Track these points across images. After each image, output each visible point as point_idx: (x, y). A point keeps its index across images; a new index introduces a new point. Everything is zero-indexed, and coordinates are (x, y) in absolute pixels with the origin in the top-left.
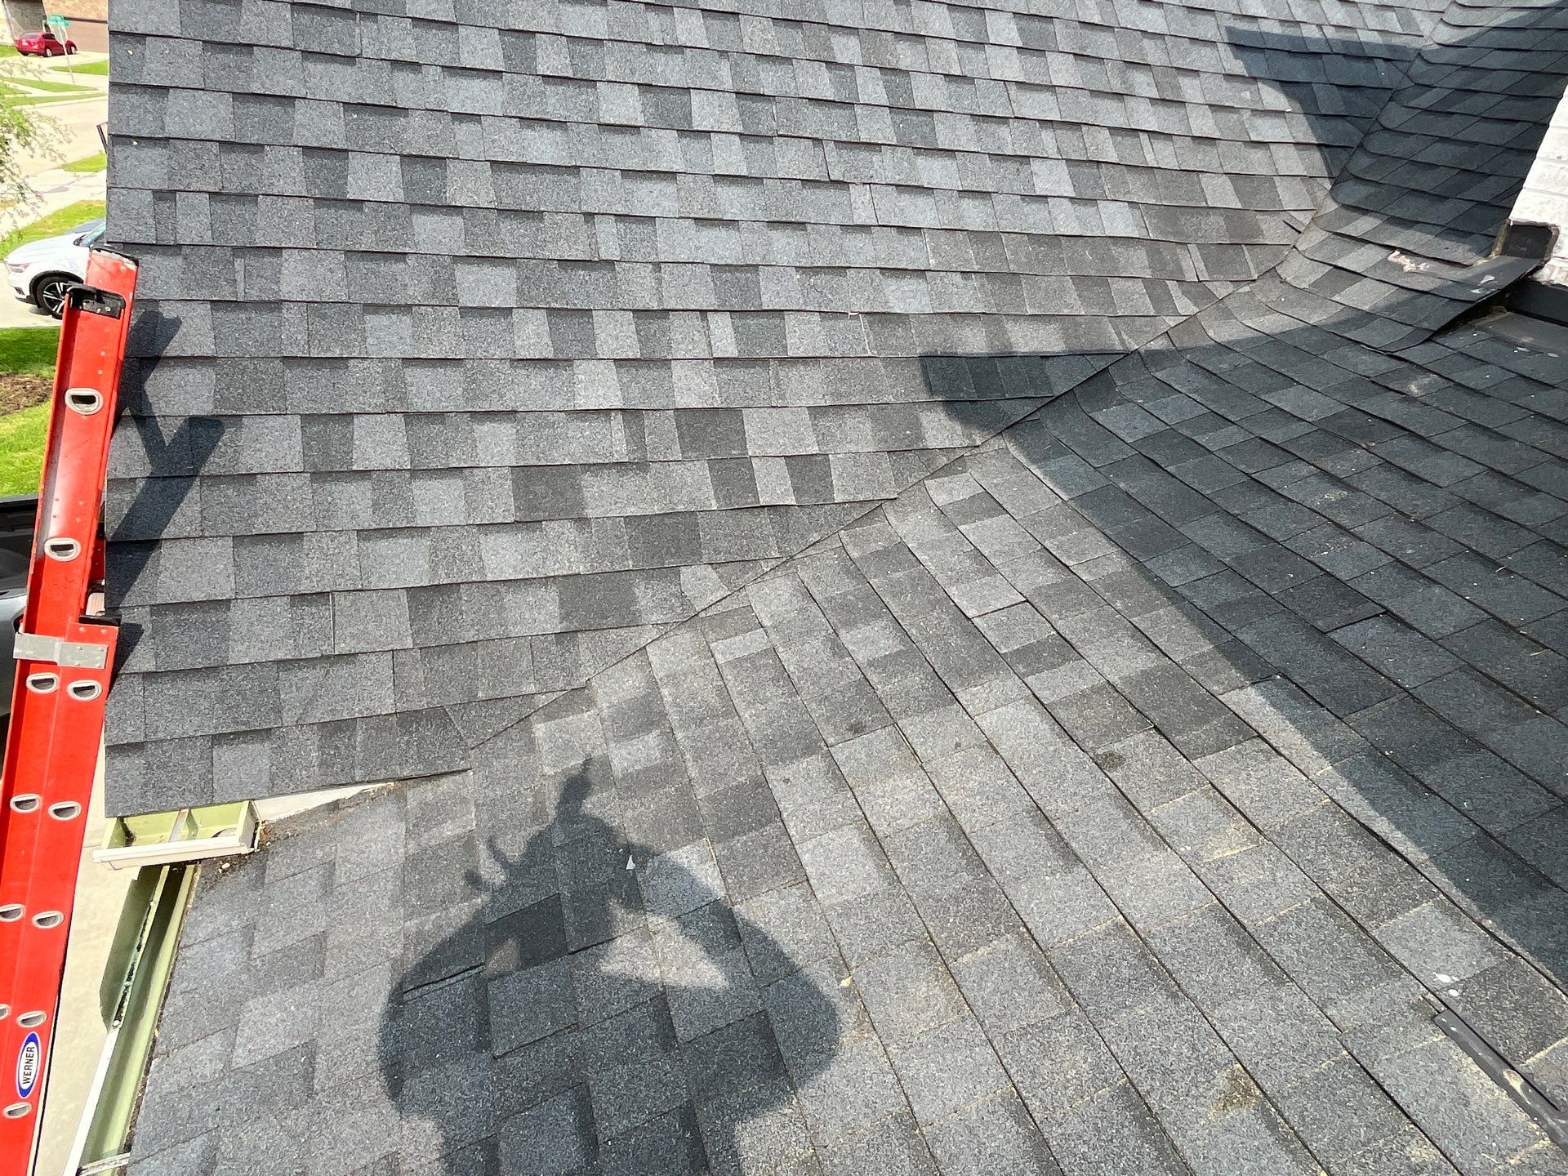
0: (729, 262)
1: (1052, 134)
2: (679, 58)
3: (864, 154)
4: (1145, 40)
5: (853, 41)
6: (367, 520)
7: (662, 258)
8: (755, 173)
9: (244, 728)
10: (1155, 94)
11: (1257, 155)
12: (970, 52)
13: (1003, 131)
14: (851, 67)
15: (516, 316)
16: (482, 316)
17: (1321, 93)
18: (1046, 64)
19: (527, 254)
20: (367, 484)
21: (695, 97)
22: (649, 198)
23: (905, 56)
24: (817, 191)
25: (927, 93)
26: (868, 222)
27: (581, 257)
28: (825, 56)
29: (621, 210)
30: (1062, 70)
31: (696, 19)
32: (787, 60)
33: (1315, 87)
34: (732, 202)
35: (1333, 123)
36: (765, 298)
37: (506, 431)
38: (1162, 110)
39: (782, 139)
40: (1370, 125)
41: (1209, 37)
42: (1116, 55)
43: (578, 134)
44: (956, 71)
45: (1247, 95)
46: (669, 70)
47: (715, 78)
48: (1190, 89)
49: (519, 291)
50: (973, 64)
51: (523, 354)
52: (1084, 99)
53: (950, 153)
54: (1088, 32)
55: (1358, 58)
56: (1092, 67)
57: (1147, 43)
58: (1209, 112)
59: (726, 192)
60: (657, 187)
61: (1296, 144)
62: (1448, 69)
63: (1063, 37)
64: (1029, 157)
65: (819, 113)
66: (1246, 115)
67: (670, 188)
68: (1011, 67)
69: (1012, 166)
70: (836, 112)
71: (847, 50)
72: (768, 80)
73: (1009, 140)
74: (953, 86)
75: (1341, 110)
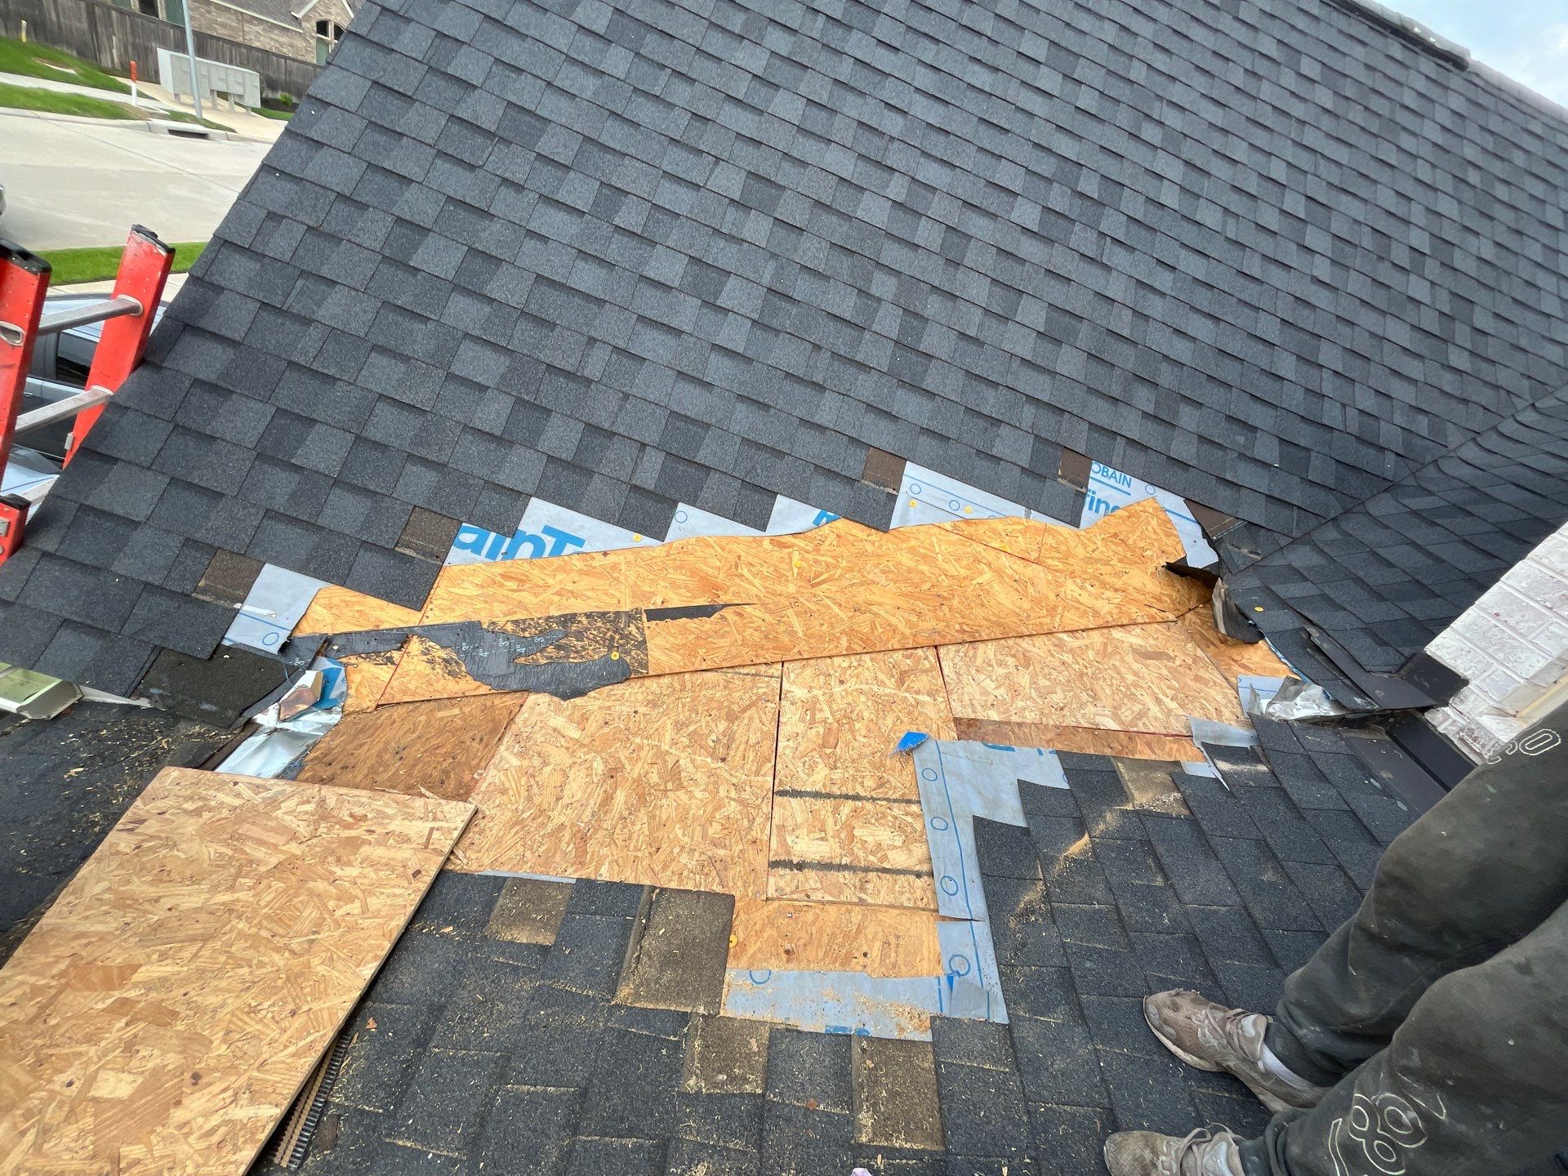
0: (689, 414)
1: (1033, 411)
2: (735, 248)
3: (852, 370)
4: (1164, 364)
5: (892, 282)
6: (280, 503)
7: (634, 391)
8: (749, 354)
9: (90, 622)
10: (1150, 409)
11: (1225, 492)
12: (994, 322)
13: (990, 394)
14: (879, 300)
15: (489, 393)
16: (462, 384)
17: (1316, 462)
18: (1058, 353)
19: (525, 351)
20: (297, 477)
21: (732, 280)
22: (651, 344)
23: (933, 307)
24: (795, 385)
25: (935, 341)
26: (826, 424)
27: (569, 368)
28: (860, 284)
29: (621, 344)
30: (1070, 362)
31: (766, 224)
32: (827, 278)
33: (1313, 454)
34: (719, 369)
35: (1316, 491)
36: (701, 453)
37: (430, 477)
38: (1150, 425)
39: (788, 336)
40: (1352, 505)
41: (1229, 380)
42: (1129, 366)
43: (620, 277)
44: (972, 332)
45: (1242, 439)
46: (723, 255)
47: (757, 272)
48: (1187, 417)
49: (503, 377)
50: (991, 331)
51: (478, 425)
52: (1079, 392)
53: (931, 395)
54: (1112, 340)
55: (1371, 444)
56: (1101, 370)
57: (1164, 367)
58: (1195, 442)
59: (715, 359)
60: (660, 336)
61: (1269, 497)
62: (1455, 483)
63: (1084, 336)
64: (1001, 421)
65: (831, 325)
66: (1232, 455)
67: (671, 341)
68: (1025, 346)
69: (981, 423)
70: (847, 330)
71: (883, 286)
72: (802, 288)
73: (991, 403)
74: (963, 344)
75: (1331, 483)
